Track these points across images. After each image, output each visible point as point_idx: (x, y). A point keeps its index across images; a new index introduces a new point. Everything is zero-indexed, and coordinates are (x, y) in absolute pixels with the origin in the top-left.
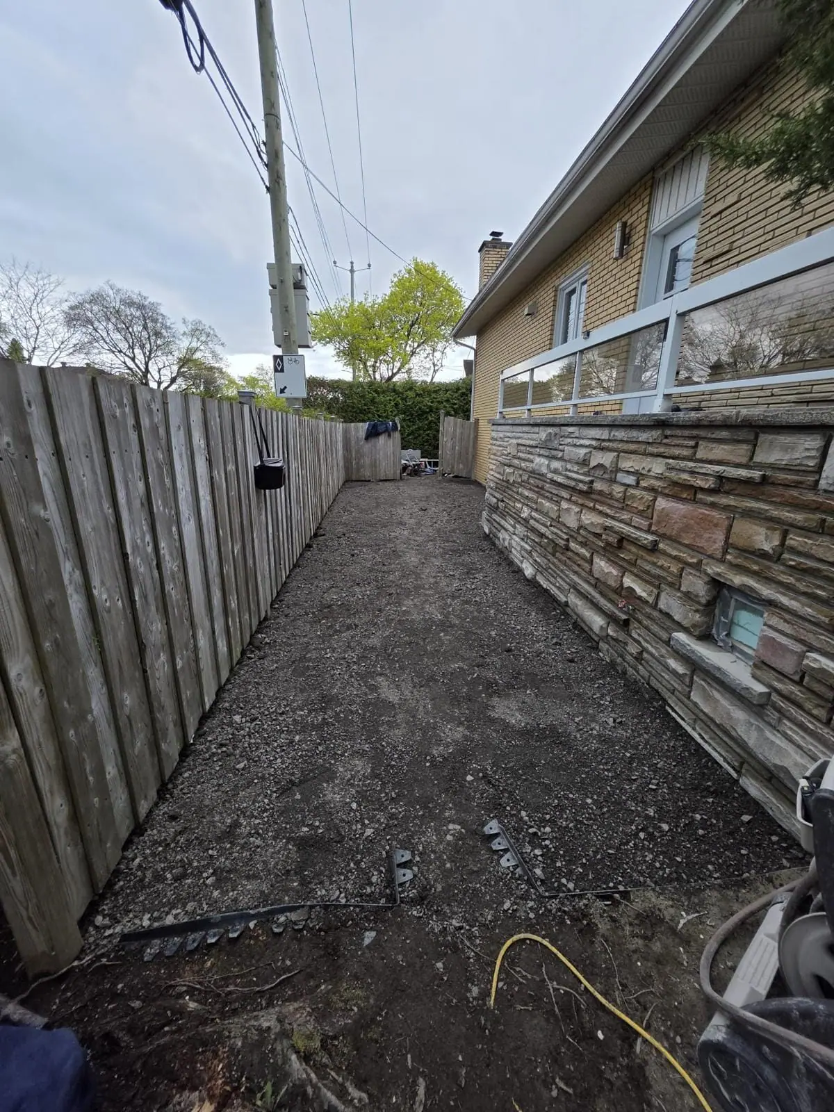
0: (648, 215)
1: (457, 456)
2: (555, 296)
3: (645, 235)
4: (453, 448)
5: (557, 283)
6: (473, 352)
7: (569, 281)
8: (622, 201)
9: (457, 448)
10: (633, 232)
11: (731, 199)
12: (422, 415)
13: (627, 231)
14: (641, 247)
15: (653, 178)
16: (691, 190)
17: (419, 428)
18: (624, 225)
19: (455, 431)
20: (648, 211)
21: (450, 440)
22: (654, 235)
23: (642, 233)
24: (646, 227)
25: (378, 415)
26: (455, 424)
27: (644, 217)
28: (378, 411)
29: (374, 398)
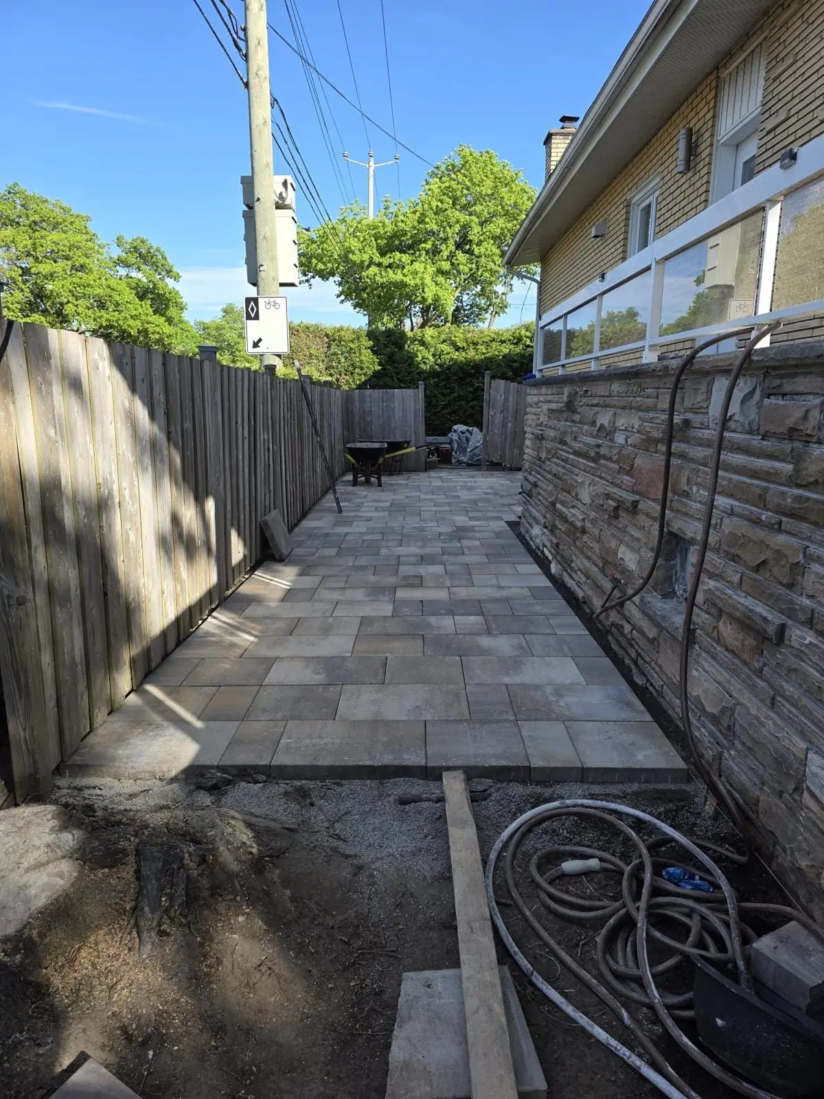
0: (713, 122)
1: (509, 437)
2: (628, 213)
3: (712, 145)
4: (504, 425)
5: (628, 196)
6: (535, 285)
7: (643, 193)
8: (690, 100)
9: (509, 425)
10: (700, 141)
11: (782, 115)
12: (463, 379)
13: (694, 139)
14: (707, 159)
15: (718, 77)
16: (753, 98)
17: (460, 398)
18: (690, 132)
19: (506, 400)
20: (714, 117)
21: (498, 414)
22: (722, 144)
23: (708, 142)
24: (712, 135)
25: (399, 379)
26: (507, 390)
27: (710, 123)
28: (397, 373)
29: (393, 354)
